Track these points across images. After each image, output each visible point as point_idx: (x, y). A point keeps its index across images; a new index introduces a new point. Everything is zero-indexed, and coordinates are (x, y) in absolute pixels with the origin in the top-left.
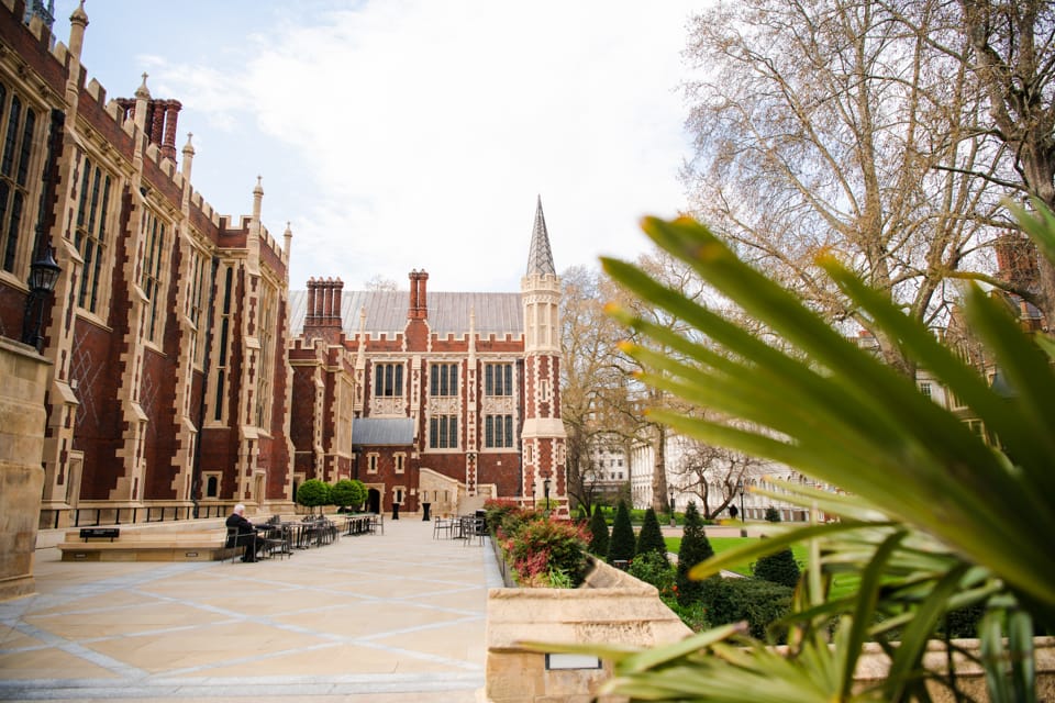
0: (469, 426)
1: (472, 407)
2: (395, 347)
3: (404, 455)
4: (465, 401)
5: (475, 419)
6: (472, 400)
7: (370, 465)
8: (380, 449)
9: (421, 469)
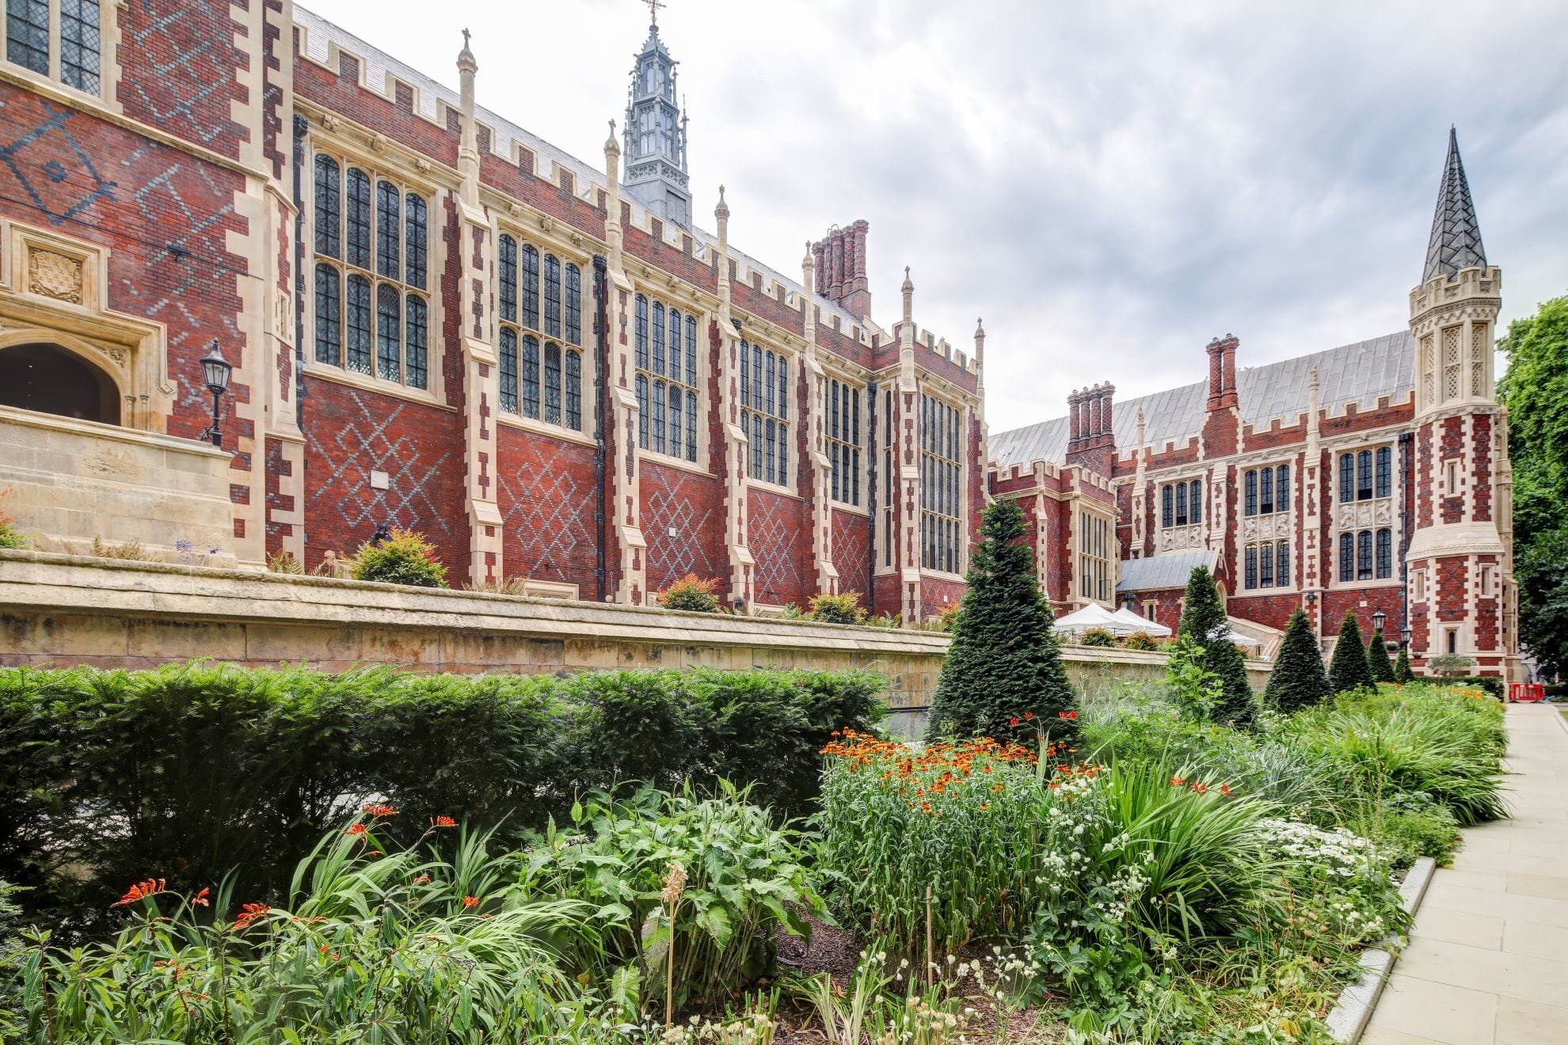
0: (1307, 552)
1: (1312, 523)
2: (1188, 456)
4: (1300, 517)
6: (1311, 513)
8: (1160, 594)
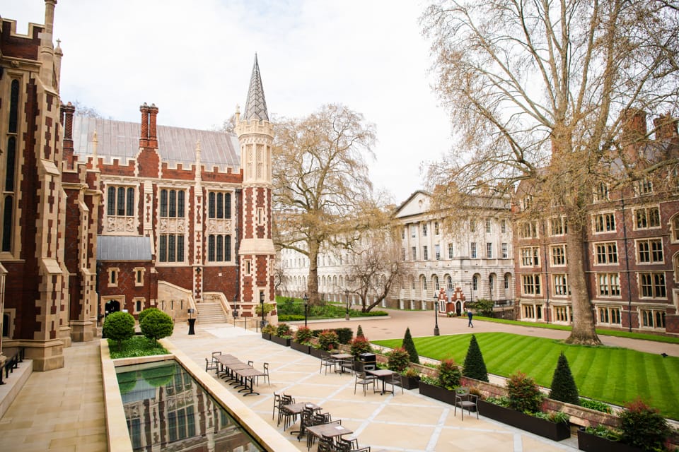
0: (196, 244)
2: (127, 171)
3: (144, 270)
4: (192, 223)
5: (201, 238)
6: (199, 222)
7: (110, 279)
8: (121, 264)
9: (159, 282)
